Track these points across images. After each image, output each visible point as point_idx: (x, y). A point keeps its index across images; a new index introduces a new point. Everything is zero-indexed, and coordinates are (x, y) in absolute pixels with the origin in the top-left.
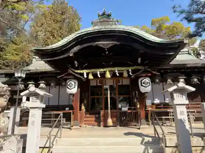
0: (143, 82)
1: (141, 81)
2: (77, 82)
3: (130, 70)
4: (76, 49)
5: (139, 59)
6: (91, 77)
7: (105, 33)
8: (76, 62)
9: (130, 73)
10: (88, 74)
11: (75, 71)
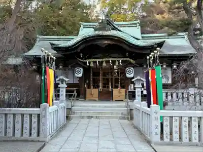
0: (128, 71)
2: (82, 69)
4: (82, 47)
5: (127, 54)
6: (92, 65)
8: (81, 54)
9: (120, 63)
10: (90, 63)
11: (81, 60)
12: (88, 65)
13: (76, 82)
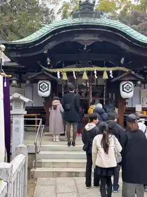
0: (125, 86)
1: (123, 86)
3: (111, 72)
5: (123, 59)
6: (65, 77)
7: (86, 28)
8: (48, 59)
9: (111, 75)
11: (48, 69)
12: (59, 77)
13: (40, 104)
